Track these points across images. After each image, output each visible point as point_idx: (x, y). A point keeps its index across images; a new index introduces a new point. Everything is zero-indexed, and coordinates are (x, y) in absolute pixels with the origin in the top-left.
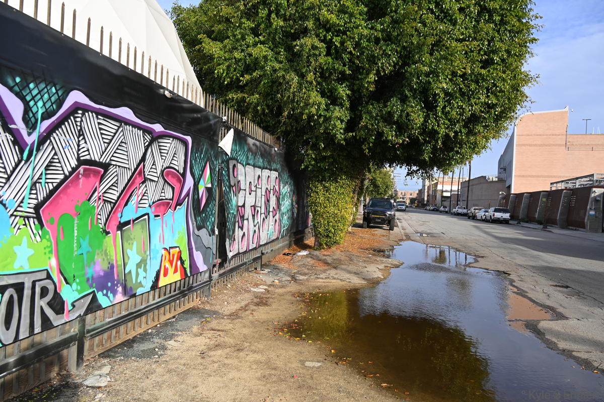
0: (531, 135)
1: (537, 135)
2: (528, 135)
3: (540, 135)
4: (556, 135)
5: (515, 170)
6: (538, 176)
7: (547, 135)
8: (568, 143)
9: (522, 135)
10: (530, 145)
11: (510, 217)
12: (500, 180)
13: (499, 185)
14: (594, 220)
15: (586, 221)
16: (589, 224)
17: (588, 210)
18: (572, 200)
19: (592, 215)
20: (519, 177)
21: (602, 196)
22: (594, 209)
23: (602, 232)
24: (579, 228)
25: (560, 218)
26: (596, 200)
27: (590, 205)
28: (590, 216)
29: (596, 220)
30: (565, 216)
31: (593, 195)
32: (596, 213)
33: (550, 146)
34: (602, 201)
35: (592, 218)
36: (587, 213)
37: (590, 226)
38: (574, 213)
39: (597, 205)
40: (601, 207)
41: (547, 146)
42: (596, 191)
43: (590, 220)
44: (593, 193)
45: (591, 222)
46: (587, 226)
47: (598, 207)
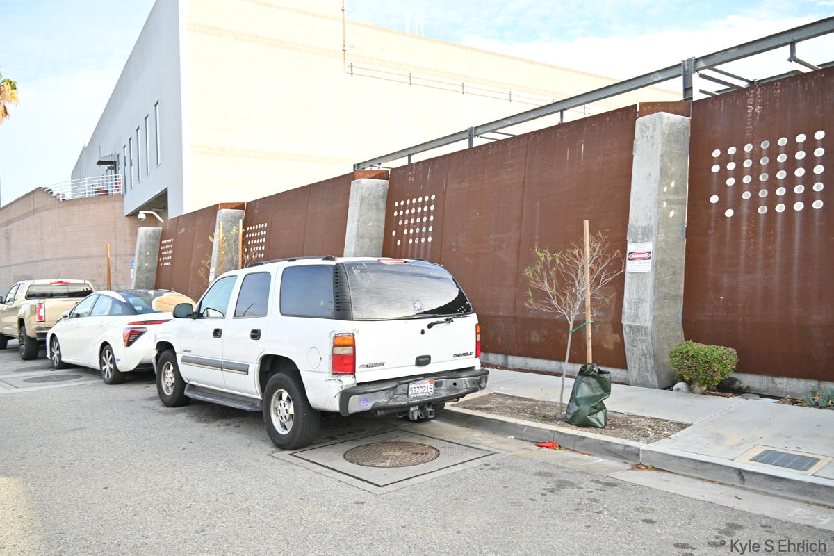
4: (313, 14)
7: (290, 9)
8: (348, 50)
10: (238, 36)
11: (476, 348)
12: (102, 194)
13: (101, 211)
20: (207, 153)
33: (300, 50)
41: (290, 48)
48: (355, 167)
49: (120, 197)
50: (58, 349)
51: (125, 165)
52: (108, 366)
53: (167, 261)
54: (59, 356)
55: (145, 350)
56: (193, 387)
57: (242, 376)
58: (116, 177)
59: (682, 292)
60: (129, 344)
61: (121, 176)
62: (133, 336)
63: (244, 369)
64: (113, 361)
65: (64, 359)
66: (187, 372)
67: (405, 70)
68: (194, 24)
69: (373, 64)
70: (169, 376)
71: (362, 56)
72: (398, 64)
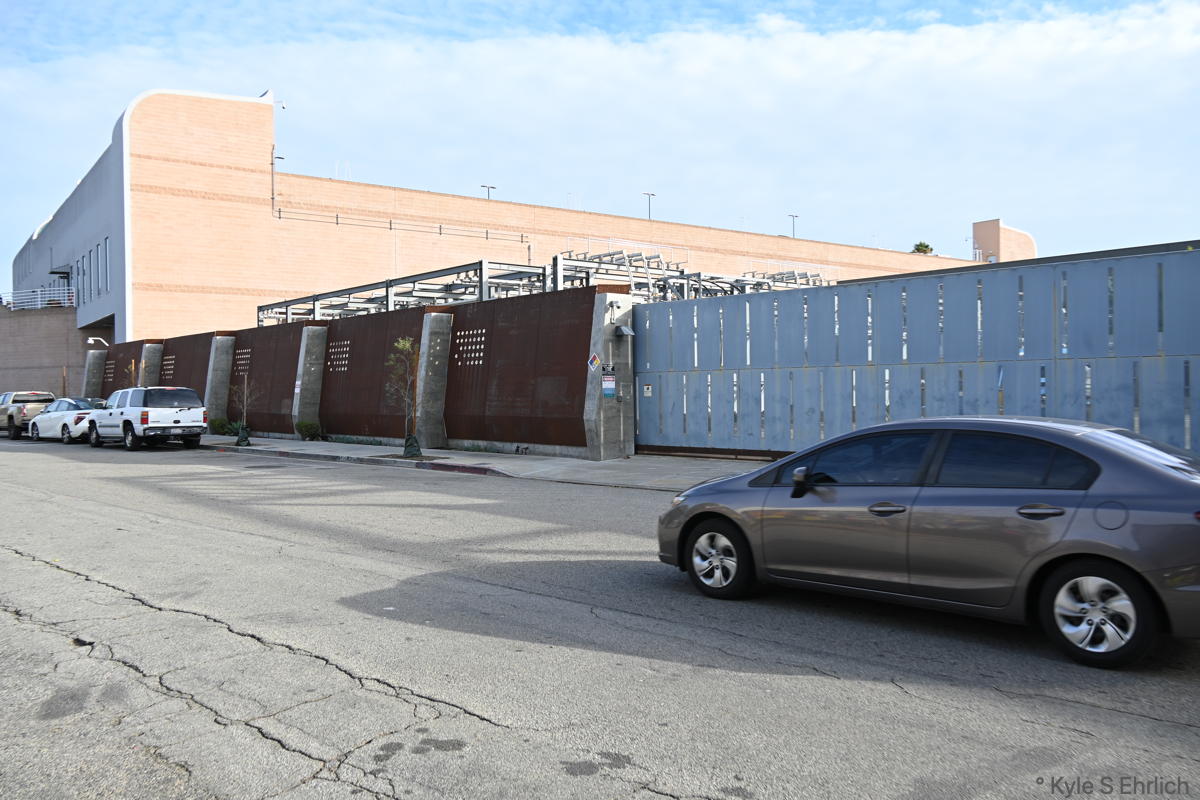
0: (178, 161)
1: (194, 164)
2: (168, 160)
3: (201, 164)
4: (244, 170)
5: (134, 268)
6: (203, 290)
7: (222, 167)
8: (277, 198)
9: (149, 158)
10: (174, 192)
11: (205, 420)
12: (55, 307)
13: (54, 322)
14: (614, 410)
15: (594, 417)
16: (602, 429)
17: (594, 376)
18: (463, 345)
19: (609, 392)
20: (147, 289)
21: (630, 321)
22: (613, 369)
23: (636, 453)
24: (537, 446)
25: (426, 413)
26: (617, 335)
27: (603, 356)
28: (604, 396)
29: (619, 411)
30: (440, 405)
31: (609, 318)
32: (617, 384)
33: (230, 200)
34: (630, 339)
35: (610, 404)
36: (589, 387)
37: (605, 435)
38: (493, 390)
39: (619, 356)
40: (630, 362)
41: (222, 199)
42: (619, 304)
43: (605, 411)
44: (606, 311)
45: (607, 420)
46: (598, 435)
47: (623, 361)
48: (260, 309)
49: (73, 310)
50: (37, 430)
51: (79, 274)
52: (66, 435)
53: (110, 377)
54: (37, 434)
55: (85, 425)
56: (104, 437)
57: (117, 429)
58: (68, 289)
59: (319, 402)
60: (76, 423)
61: (74, 289)
62: (79, 420)
63: (118, 426)
64: (69, 433)
65: (40, 436)
66: (101, 431)
67: (332, 212)
68: (136, 185)
69: (302, 208)
70: (94, 436)
71: (290, 202)
72: (326, 207)
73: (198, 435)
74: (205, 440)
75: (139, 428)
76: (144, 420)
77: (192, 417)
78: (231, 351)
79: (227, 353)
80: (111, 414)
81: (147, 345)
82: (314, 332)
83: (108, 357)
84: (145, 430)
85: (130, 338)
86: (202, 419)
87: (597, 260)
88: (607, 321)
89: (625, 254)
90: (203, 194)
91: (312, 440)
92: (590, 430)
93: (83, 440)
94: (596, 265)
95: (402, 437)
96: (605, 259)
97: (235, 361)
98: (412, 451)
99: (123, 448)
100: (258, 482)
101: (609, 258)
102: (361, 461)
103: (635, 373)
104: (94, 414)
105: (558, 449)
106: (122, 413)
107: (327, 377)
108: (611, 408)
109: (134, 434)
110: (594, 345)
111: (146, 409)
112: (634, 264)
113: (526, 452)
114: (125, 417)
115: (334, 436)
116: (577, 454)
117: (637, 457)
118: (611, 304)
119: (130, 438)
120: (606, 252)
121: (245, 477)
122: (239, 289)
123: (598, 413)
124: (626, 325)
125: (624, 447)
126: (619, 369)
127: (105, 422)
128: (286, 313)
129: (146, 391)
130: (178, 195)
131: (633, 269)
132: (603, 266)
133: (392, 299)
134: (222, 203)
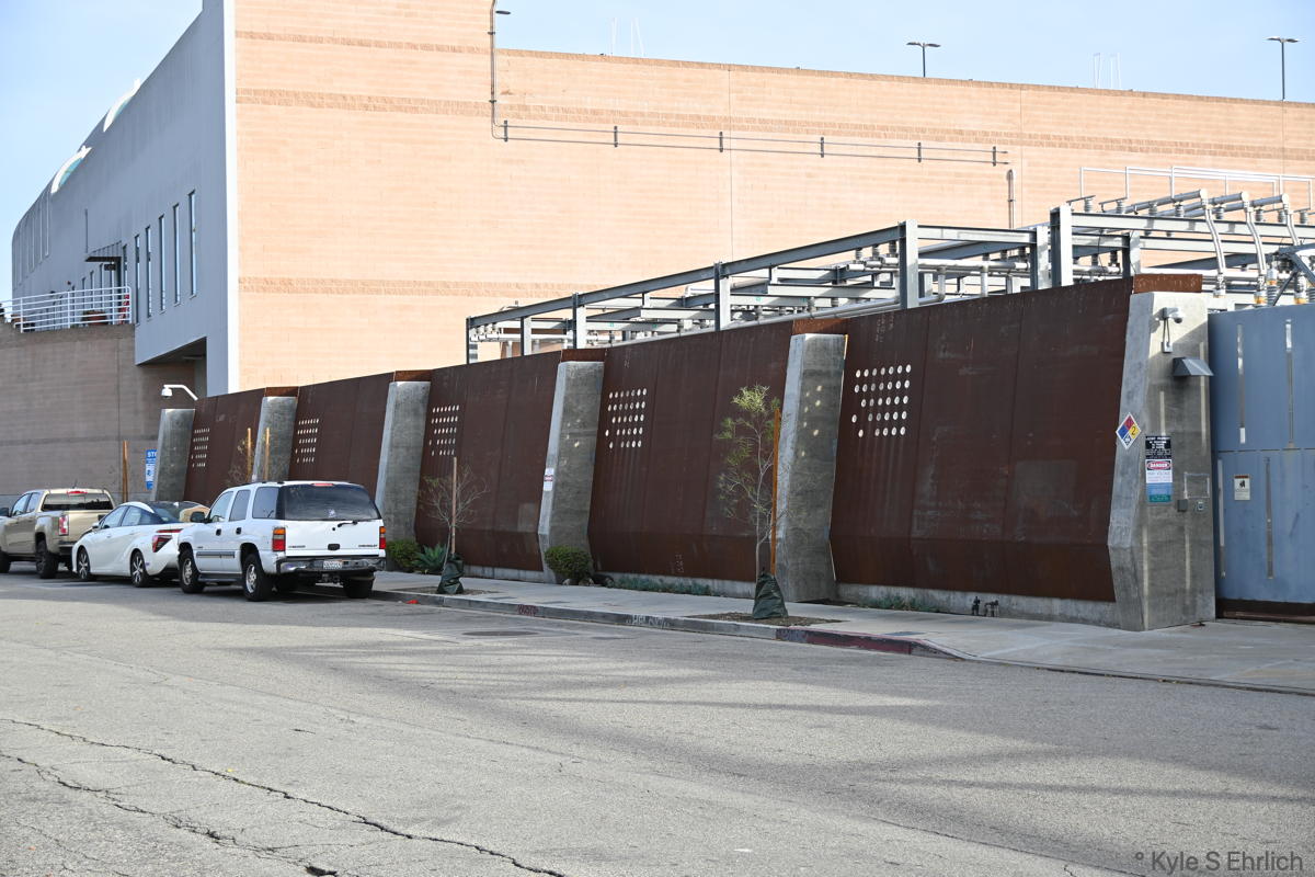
0: (320, 40)
1: (349, 43)
2: (301, 39)
3: (361, 43)
4: (440, 48)
7: (398, 45)
8: (501, 100)
9: (269, 37)
11: (383, 544)
12: (95, 324)
13: (95, 354)
14: (1171, 529)
15: (1128, 542)
16: (1146, 568)
17: (1128, 460)
18: (868, 396)
19: (1163, 492)
20: (264, 290)
21: (1203, 347)
22: (1168, 445)
23: (1219, 616)
24: (1014, 599)
25: (796, 532)
26: (1177, 377)
27: (1146, 419)
28: (1149, 499)
29: (1181, 529)
30: (822, 518)
31: (1158, 343)
32: (1177, 475)
33: (415, 110)
34: (1203, 384)
35: (1163, 516)
36: (1118, 480)
37: (1151, 578)
38: (927, 487)
39: (1180, 418)
40: (1204, 430)
41: (399, 109)
42: (1180, 314)
43: (1152, 530)
44: (1153, 327)
45: (1156, 548)
46: (1138, 580)
47: (1188, 428)
48: (472, 323)
49: (128, 328)
50: (87, 561)
51: (138, 260)
52: (138, 571)
53: (201, 460)
54: (88, 568)
55: (171, 551)
56: (205, 575)
57: (230, 560)
58: (119, 291)
59: (588, 508)
60: (156, 548)
61: (128, 289)
62: (160, 542)
63: (231, 555)
64: (143, 566)
65: (92, 571)
66: (200, 563)
67: (608, 122)
68: (247, 91)
69: (546, 118)
70: (188, 572)
71: (526, 108)
72: (594, 112)
73: (371, 571)
74: (383, 581)
75: (269, 559)
76: (279, 544)
77: (361, 538)
78: (422, 411)
79: (416, 412)
80: (219, 532)
81: (270, 399)
82: (579, 372)
83: (196, 422)
84: (279, 562)
85: (235, 386)
86: (378, 543)
87: (1145, 212)
88: (1155, 348)
89: (1205, 195)
90: (365, 102)
91: (575, 582)
92: (1121, 569)
93: (167, 579)
94: (1143, 224)
95: (751, 579)
96: (1160, 209)
97: (429, 427)
98: (768, 608)
99: (241, 595)
100: (494, 660)
101: (1169, 207)
102: (671, 624)
103: (1215, 453)
104: (188, 531)
105: (1057, 605)
106: (239, 531)
107: (604, 459)
108: (1165, 523)
109: (259, 570)
110: (1129, 397)
111: (281, 523)
112: (1226, 216)
113: (993, 611)
114: (245, 538)
115: (617, 576)
116: (1096, 617)
117: (1221, 624)
118: (1163, 315)
119: (252, 577)
120: (1166, 195)
121: (470, 651)
122: (429, 284)
123: (1138, 535)
124: (1196, 355)
125: (1194, 603)
126: (1181, 446)
127: (208, 547)
128: (521, 331)
129: (282, 491)
130: (320, 106)
131: (1224, 228)
132: (1158, 224)
133: (727, 301)
134: (400, 116)
